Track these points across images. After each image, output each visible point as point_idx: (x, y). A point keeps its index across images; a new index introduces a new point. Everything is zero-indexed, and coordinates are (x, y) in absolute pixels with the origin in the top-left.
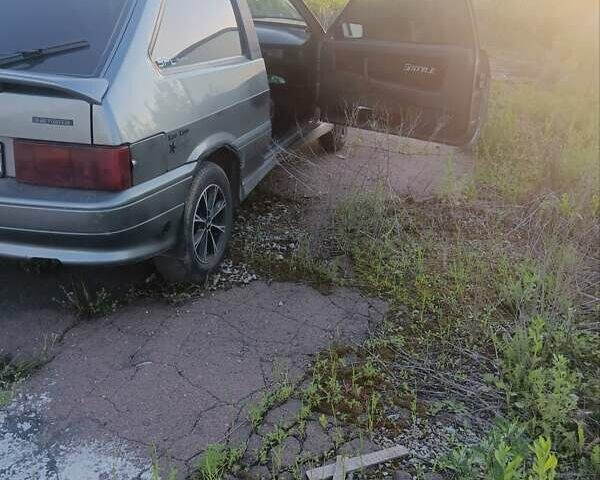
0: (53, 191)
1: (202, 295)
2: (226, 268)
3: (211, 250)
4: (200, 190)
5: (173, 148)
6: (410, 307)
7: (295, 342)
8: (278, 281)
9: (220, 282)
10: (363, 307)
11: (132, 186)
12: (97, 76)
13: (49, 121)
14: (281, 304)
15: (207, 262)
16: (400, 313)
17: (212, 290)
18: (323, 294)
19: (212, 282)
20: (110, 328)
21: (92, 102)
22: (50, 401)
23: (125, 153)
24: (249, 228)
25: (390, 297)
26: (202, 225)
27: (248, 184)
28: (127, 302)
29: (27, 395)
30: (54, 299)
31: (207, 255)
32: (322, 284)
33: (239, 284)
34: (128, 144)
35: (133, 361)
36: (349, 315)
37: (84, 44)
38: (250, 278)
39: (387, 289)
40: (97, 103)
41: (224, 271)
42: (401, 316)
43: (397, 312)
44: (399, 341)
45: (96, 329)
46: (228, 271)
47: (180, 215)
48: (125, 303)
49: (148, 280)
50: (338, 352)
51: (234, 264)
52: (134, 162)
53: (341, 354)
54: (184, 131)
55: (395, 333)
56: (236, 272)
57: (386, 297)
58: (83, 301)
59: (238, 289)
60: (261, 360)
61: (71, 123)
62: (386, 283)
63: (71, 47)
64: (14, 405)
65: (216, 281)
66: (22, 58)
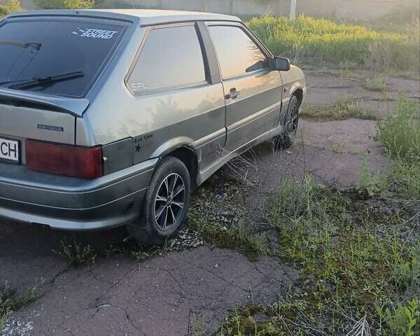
0: (48, 177)
1: (160, 254)
2: (182, 234)
3: (170, 221)
4: (162, 178)
5: (138, 148)
6: (316, 276)
7: (220, 298)
8: (218, 247)
9: (175, 245)
10: (279, 273)
11: (103, 175)
12: (84, 97)
13: (48, 128)
14: (217, 266)
15: (166, 230)
16: (308, 281)
17: (169, 251)
18: (250, 260)
19: (169, 245)
20: (89, 275)
21: (76, 116)
22: (32, 328)
23: (98, 151)
24: (207, 204)
25: (302, 267)
26: (164, 203)
27: (204, 173)
28: (105, 256)
29: (18, 322)
30: (53, 250)
31: (167, 225)
32: (251, 252)
33: (189, 248)
34: (101, 146)
35: (97, 303)
36: (266, 279)
37: (80, 74)
38: (198, 243)
39: (301, 260)
40: (79, 117)
41: (181, 237)
42: (308, 284)
43: (305, 280)
44: (301, 305)
45: (79, 276)
46: (184, 237)
47: (142, 196)
48: (104, 256)
49: (124, 240)
50: (251, 310)
51: (189, 232)
52: (105, 158)
53: (253, 312)
54: (148, 136)
55: (301, 298)
56: (189, 237)
57: (300, 266)
58: (74, 253)
59: (187, 251)
60: (191, 311)
61: (62, 129)
62: (301, 255)
63: (72, 75)
64: (7, 329)
65: (173, 244)
66: (37, 82)
